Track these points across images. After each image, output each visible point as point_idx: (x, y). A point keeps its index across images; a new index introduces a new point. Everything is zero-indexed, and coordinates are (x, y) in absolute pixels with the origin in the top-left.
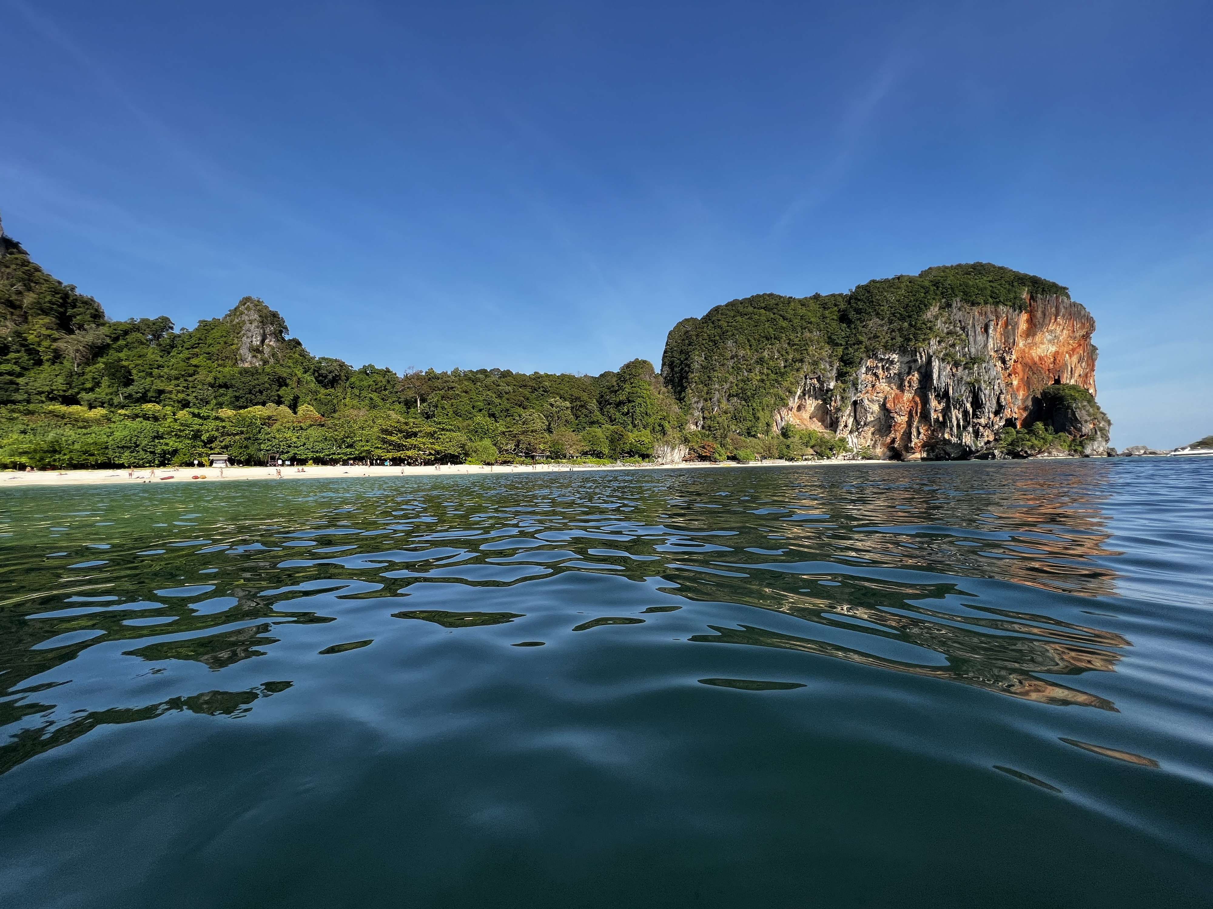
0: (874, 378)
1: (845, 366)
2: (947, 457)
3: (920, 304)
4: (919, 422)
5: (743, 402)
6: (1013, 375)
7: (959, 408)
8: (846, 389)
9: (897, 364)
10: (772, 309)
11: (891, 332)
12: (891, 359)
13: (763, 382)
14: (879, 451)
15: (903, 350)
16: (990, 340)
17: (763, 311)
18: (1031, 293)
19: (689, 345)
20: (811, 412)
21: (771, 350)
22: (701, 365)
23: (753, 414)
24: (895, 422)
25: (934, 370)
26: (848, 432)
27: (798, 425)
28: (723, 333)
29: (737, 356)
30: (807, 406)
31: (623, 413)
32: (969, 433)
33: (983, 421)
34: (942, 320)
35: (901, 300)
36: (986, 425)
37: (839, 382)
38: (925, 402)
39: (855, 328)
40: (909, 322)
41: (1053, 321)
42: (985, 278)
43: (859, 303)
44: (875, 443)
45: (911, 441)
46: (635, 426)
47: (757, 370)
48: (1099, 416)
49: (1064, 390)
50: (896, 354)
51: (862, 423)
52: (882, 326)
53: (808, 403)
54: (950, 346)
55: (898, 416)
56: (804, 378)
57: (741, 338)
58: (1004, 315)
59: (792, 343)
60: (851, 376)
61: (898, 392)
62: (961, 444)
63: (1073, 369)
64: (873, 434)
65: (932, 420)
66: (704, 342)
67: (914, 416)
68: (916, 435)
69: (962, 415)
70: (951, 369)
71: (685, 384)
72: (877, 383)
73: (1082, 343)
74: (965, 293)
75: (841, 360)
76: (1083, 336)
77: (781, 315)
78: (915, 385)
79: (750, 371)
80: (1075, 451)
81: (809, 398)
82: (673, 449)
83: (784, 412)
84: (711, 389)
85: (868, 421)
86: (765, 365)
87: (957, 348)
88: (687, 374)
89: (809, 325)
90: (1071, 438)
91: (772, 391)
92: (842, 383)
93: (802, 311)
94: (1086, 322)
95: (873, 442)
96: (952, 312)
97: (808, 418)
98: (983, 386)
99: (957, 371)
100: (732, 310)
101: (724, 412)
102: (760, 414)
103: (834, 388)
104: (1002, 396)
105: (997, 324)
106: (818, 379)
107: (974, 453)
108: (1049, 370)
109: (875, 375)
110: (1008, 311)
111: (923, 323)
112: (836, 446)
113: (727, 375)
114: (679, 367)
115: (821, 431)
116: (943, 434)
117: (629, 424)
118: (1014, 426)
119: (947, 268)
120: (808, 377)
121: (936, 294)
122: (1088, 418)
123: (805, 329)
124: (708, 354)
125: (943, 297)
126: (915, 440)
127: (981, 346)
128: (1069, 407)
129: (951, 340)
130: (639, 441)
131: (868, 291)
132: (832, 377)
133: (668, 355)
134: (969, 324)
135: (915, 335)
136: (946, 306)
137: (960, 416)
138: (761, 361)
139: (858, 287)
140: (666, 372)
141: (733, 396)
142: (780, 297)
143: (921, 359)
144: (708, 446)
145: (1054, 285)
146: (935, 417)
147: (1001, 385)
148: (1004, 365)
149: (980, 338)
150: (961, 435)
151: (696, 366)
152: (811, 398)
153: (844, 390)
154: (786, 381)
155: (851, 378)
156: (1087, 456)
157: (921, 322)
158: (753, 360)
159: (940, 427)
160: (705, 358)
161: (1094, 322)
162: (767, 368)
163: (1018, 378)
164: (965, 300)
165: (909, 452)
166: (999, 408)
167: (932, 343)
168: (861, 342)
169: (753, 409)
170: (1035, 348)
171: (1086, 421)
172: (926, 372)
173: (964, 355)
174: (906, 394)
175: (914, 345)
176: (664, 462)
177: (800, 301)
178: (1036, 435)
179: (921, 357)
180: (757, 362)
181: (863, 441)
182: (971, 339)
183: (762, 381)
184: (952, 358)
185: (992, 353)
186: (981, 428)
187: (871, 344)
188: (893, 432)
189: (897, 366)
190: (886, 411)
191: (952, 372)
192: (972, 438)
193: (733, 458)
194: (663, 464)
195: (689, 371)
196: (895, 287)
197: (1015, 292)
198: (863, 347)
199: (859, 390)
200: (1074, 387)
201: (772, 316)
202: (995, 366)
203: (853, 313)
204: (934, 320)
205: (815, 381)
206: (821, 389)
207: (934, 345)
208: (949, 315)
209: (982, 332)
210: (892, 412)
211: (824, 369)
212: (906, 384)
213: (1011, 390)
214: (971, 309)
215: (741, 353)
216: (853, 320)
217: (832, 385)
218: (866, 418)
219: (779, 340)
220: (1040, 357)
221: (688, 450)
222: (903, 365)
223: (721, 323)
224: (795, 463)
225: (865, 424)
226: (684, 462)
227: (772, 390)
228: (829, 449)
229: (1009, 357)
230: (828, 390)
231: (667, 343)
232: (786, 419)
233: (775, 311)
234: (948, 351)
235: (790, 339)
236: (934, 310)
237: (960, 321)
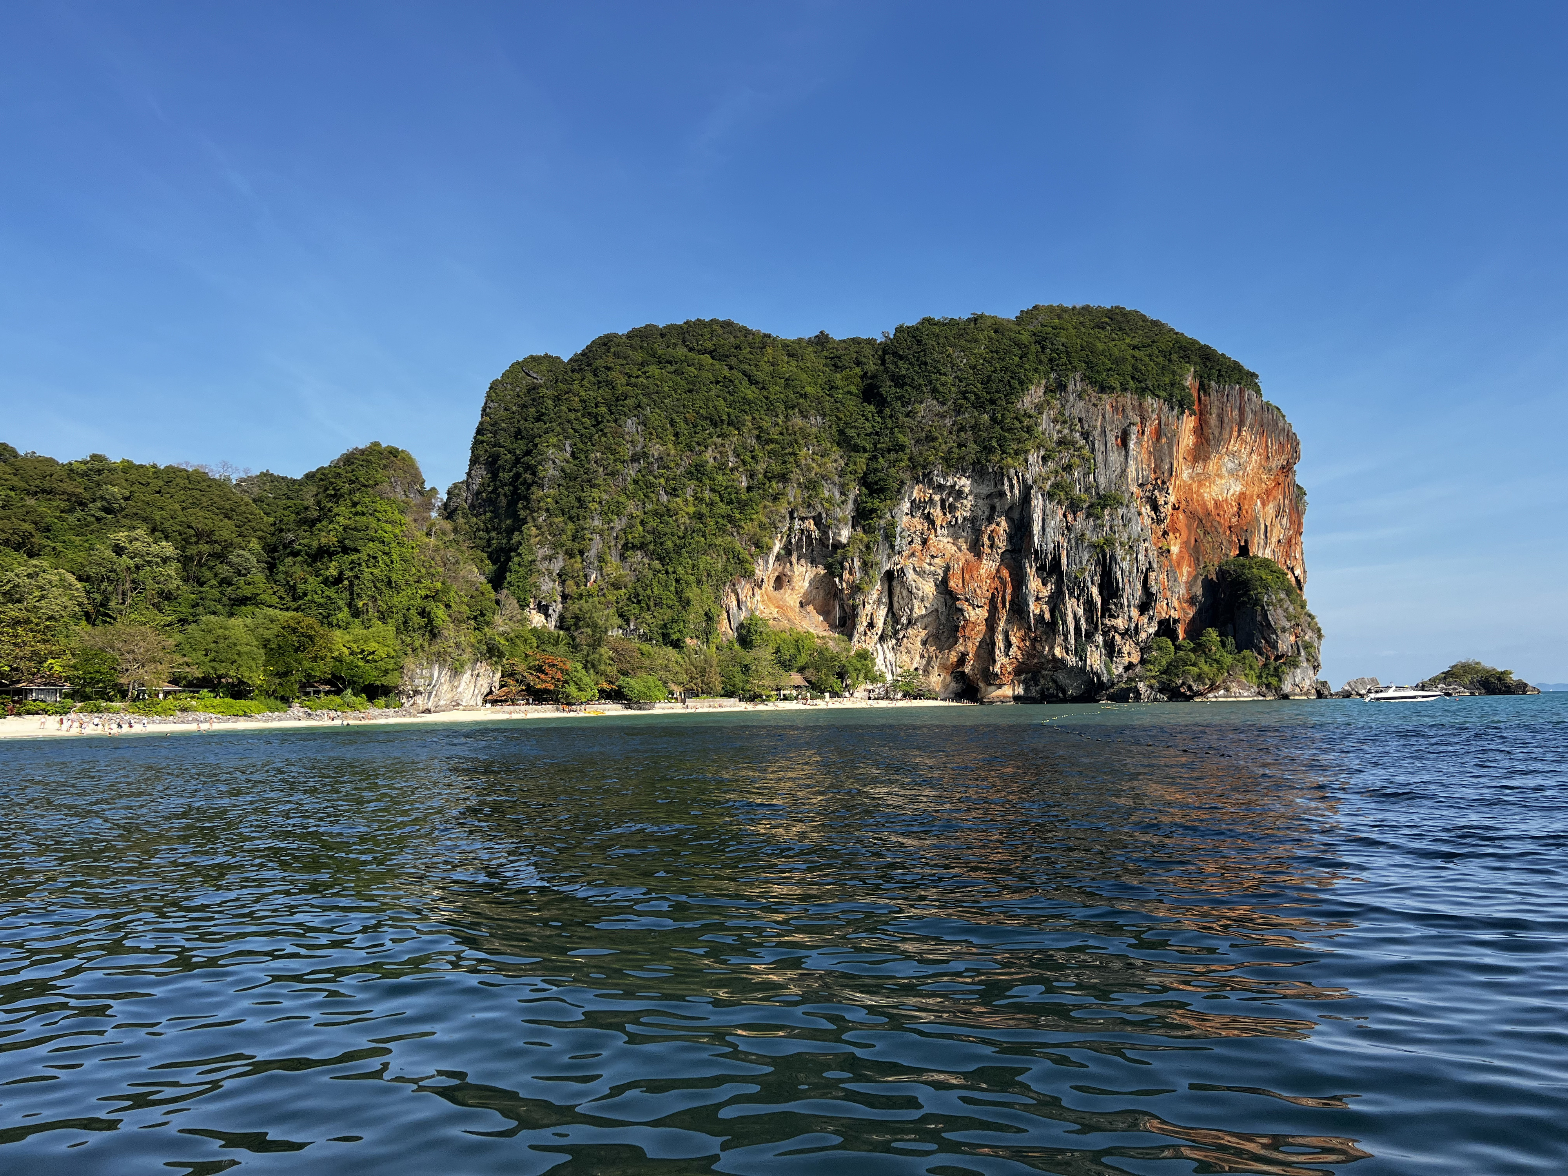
0: (926, 525)
1: (870, 495)
2: (1061, 695)
3: (1012, 378)
4: (1008, 621)
5: (656, 564)
6: (1171, 534)
7: (1079, 595)
8: (872, 545)
9: (970, 498)
10: (727, 356)
11: (960, 430)
12: (957, 488)
13: (700, 519)
14: (936, 680)
15: (979, 472)
16: (1131, 462)
17: (707, 359)
18: (1201, 377)
19: (538, 419)
20: (803, 591)
21: (720, 449)
22: (563, 470)
23: (677, 593)
24: (965, 620)
25: (1035, 516)
26: (877, 637)
27: (774, 619)
28: (617, 400)
29: (645, 455)
30: (796, 578)
31: (327, 578)
32: (1097, 647)
33: (1120, 623)
34: (1049, 415)
35: (978, 368)
36: (1127, 630)
37: (858, 529)
38: (1019, 580)
39: (891, 417)
40: (991, 414)
41: (1235, 434)
42: (1128, 340)
43: (900, 363)
44: (929, 663)
45: (994, 661)
46: (356, 613)
47: (689, 491)
48: (1303, 620)
49: (1251, 568)
50: (967, 478)
51: (904, 620)
52: (942, 416)
53: (797, 573)
54: (1064, 469)
55: (970, 608)
56: (788, 518)
57: (655, 416)
58: (1154, 416)
59: (765, 436)
60: (881, 518)
61: (970, 556)
62: (1083, 669)
63: (1269, 529)
64: (924, 643)
65: (1032, 618)
66: (572, 416)
67: (1000, 609)
68: (1002, 649)
69: (1084, 609)
70: (1065, 516)
71: (522, 514)
72: (932, 536)
73: (1281, 480)
74: (1090, 365)
75: (864, 481)
76: (1283, 467)
77: (744, 373)
78: (1002, 544)
79: (673, 492)
80: (1268, 686)
81: (799, 560)
82: (456, 672)
83: (744, 589)
84: (583, 529)
85: (915, 615)
86: (707, 482)
87: (1076, 474)
88: (528, 489)
89: (801, 400)
90: (1261, 660)
91: (719, 541)
92: (865, 532)
93: (789, 368)
94: (1285, 443)
95: (924, 662)
96: (1067, 402)
97: (798, 605)
98: (1120, 553)
99: (1075, 520)
100: (641, 347)
101: (612, 585)
102: (692, 593)
103: (848, 543)
104: (1152, 575)
105: (1143, 433)
106: (818, 520)
107: (1107, 689)
108: (1230, 527)
109: (928, 518)
110: (1161, 409)
111: (1017, 418)
112: (850, 669)
113: (623, 499)
114: (511, 471)
115: (821, 634)
116: (1052, 648)
117: (340, 609)
118: (1173, 636)
119: (1066, 312)
120: (795, 515)
121: (1041, 362)
122: (1287, 625)
123: (793, 407)
124: (581, 446)
125: (1052, 369)
126: (1001, 659)
127: (1116, 473)
128: (1257, 602)
129: (1065, 457)
130: (363, 651)
131: (918, 341)
132: (845, 517)
133: (484, 438)
134: (1095, 428)
135: (1001, 440)
136: (1057, 387)
137: (1080, 611)
138: (697, 472)
139: (899, 330)
140: (479, 480)
141: (634, 547)
142: (747, 332)
143: (1012, 493)
144: (553, 665)
145: (1237, 367)
146: (1037, 612)
147: (1150, 554)
148: (1155, 513)
149: (1115, 457)
150: (1084, 650)
151: (551, 471)
152: (803, 561)
153: (868, 547)
154: (751, 520)
155: (882, 522)
156: (1286, 697)
157: (1013, 415)
158: (682, 469)
159: (1046, 633)
160: (573, 454)
161: (1298, 444)
162: (712, 490)
163: (1179, 541)
164: (1089, 379)
165: (991, 684)
166: (1147, 598)
167: (1031, 460)
168: (902, 448)
169: (677, 581)
170: (1208, 484)
171: (1284, 630)
172: (1022, 518)
173: (1087, 490)
174: (984, 562)
175: (999, 462)
176: (430, 705)
177: (786, 345)
178: (1206, 654)
179: (1012, 487)
180: (691, 473)
181: (905, 658)
182: (1100, 457)
183: (700, 516)
184: (1067, 493)
185: (1134, 489)
186: (1118, 637)
187: (921, 454)
188: (961, 640)
189: (968, 502)
190: (948, 597)
191: (1067, 522)
192: (1103, 657)
193: (616, 695)
194: (428, 711)
195: (534, 482)
196: (968, 337)
197: (1174, 373)
198: (906, 458)
199: (897, 548)
200: (1266, 564)
201: (726, 372)
202: (1140, 514)
203: (889, 383)
204: (1035, 414)
205: (810, 525)
206: (822, 542)
207: (1034, 467)
208: (1063, 406)
209: (1117, 445)
210: (958, 599)
211: (829, 500)
212: (986, 539)
213: (1166, 563)
214: (1100, 398)
215: (656, 449)
216: (889, 399)
217: (845, 535)
218: (911, 610)
219: (738, 429)
220: (1216, 503)
221: (499, 675)
222: (981, 502)
223: (613, 375)
224: (761, 707)
225: (910, 622)
226: (488, 705)
227: (720, 539)
228: (838, 674)
229: (1163, 499)
230: (837, 546)
231: (484, 410)
232: (749, 604)
233: (733, 361)
234: (1059, 478)
235: (760, 427)
236: (1034, 395)
237: (1080, 420)
